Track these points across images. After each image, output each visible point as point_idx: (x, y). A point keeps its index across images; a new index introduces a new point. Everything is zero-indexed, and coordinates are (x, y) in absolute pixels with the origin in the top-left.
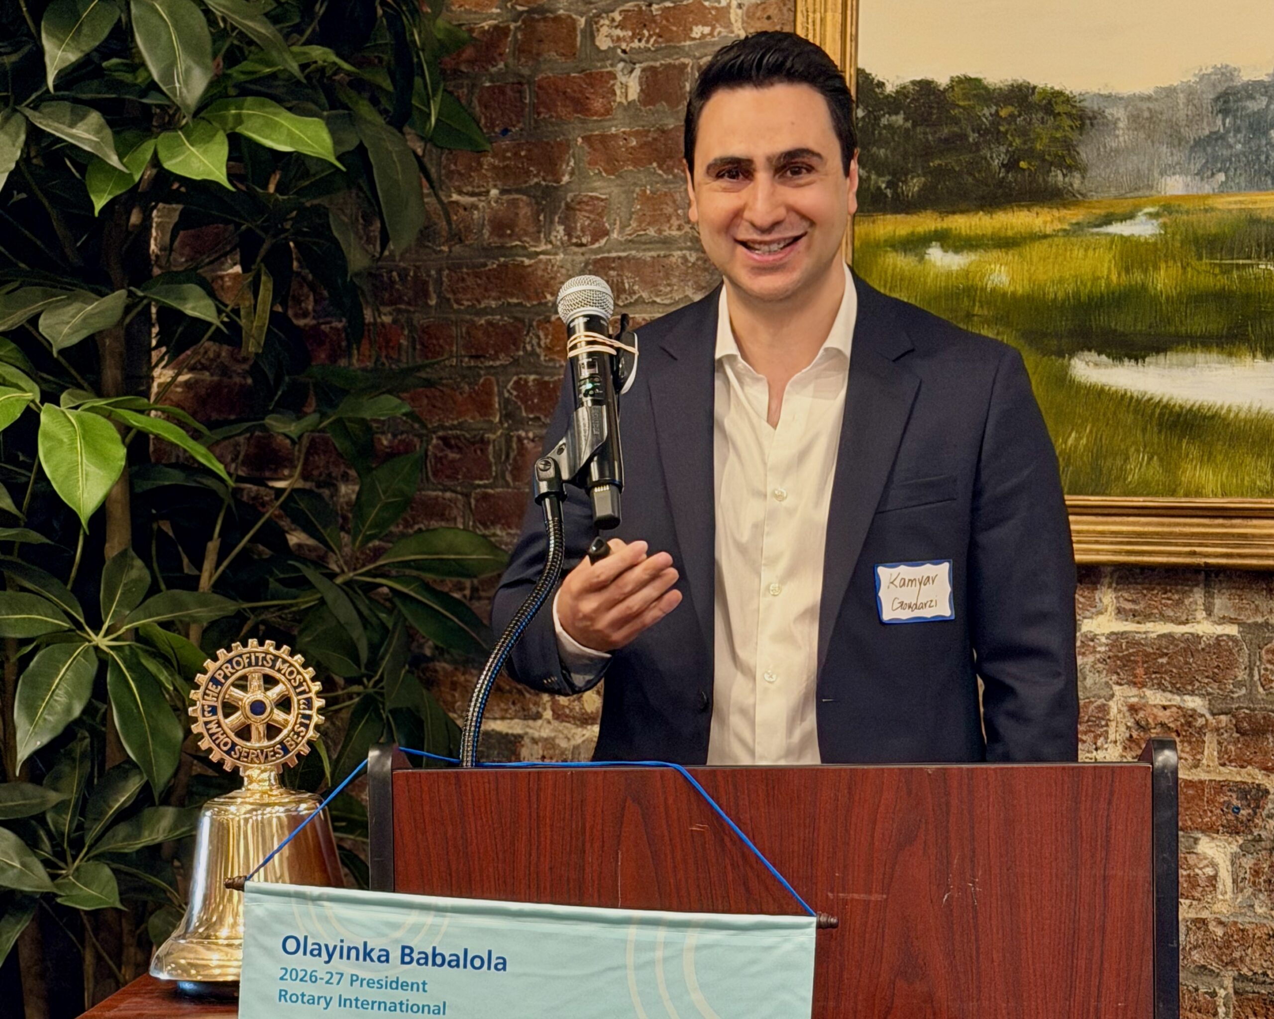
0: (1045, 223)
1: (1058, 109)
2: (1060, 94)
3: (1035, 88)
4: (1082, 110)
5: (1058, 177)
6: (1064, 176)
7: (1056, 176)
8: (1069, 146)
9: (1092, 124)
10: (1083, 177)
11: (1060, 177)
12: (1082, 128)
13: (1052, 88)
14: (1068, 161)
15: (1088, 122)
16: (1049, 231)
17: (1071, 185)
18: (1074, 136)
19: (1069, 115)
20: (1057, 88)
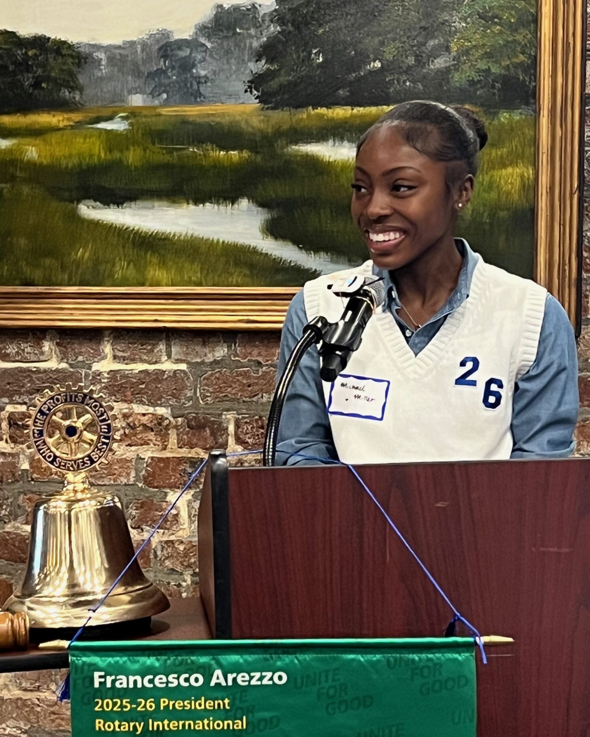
0: (59, 121)
1: (64, 52)
2: (65, 42)
3: (49, 38)
4: (79, 53)
5: (66, 93)
6: (70, 92)
7: (65, 92)
8: (72, 75)
9: (86, 62)
10: (81, 94)
11: (67, 93)
12: (79, 65)
13: (60, 39)
14: (72, 84)
15: (83, 60)
16: (61, 125)
17: (74, 98)
18: (75, 69)
19: (72, 56)
20: (63, 39)
